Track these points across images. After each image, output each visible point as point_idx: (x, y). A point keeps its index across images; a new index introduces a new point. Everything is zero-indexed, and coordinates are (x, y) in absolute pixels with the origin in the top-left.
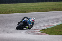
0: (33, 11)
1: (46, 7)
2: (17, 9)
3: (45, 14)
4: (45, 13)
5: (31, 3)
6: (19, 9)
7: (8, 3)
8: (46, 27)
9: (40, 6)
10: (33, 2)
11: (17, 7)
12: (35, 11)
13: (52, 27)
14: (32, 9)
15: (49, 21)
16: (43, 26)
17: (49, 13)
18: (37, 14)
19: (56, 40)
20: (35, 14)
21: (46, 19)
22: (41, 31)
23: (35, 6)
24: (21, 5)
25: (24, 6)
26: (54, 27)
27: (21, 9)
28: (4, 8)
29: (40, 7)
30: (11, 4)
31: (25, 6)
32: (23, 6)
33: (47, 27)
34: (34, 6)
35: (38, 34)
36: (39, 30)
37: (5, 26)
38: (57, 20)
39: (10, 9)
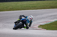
0: (32, 9)
1: (44, 5)
3: (43, 11)
6: (19, 7)
11: (17, 5)
12: (34, 9)
13: (49, 23)
15: (47, 17)
16: (41, 22)
19: (53, 35)
20: (34, 11)
21: (44, 16)
22: (39, 27)
23: (34, 4)
24: (21, 3)
25: (24, 4)
26: (51, 23)
31: (25, 4)
32: (23, 4)
33: (45, 23)
36: (37, 26)
37: (6, 22)
38: (54, 17)
39: (11, 7)
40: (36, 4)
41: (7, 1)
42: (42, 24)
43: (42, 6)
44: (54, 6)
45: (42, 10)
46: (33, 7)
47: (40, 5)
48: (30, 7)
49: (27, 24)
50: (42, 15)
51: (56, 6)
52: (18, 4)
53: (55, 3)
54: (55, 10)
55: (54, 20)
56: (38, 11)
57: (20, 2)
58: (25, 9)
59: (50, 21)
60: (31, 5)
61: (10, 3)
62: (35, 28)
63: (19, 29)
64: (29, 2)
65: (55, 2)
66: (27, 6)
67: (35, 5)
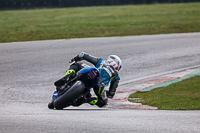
0: (107, 33)
1: (151, 20)
2: (56, 26)
3: (146, 43)
6: (62, 28)
8: (148, 85)
9: (131, 16)
11: (55, 21)
13: (168, 84)
14: (104, 25)
15: (158, 64)
16: (140, 82)
17: (158, 39)
18: (121, 42)
19: (181, 126)
20: (114, 43)
21: (149, 58)
22: (132, 98)
23: (114, 17)
24: (70, 13)
25: (79, 15)
26: (174, 85)
27: (67, 26)
29: (129, 20)
31: (81, 15)
32: (75, 15)
33: (154, 85)
34: (110, 17)
35: (124, 107)
36: (126, 95)
37: (17, 82)
38: (185, 63)
39: (33, 28)
40: (120, 17)
41: (18, 6)
42: (140, 87)
43: (143, 23)
44: (184, 23)
45: (142, 37)
46: (109, 25)
47: (134, 21)
48: (102, 27)
49: (102, 88)
50: (143, 57)
51: (190, 22)
52: (58, 18)
53: (188, 13)
54: (188, 37)
55: (182, 75)
56: (130, 41)
57: (64, 9)
58: (82, 36)
59: (172, 76)
60: (103, 22)
61: (30, 12)
62: (118, 103)
63: (71, 107)
64: (95, 9)
65: (189, 10)
66: (89, 24)
67: (118, 21)
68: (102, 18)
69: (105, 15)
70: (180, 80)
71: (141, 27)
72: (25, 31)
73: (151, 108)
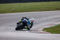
0: (36, 10)
1: (49, 6)
2: (21, 8)
4: (48, 13)
5: (34, 3)
6: (23, 9)
7: (12, 3)
8: (48, 26)
9: (43, 5)
10: (36, 2)
12: (38, 10)
13: (54, 26)
14: (35, 8)
15: (51, 20)
16: (46, 25)
17: (51, 12)
18: (40, 13)
19: (58, 39)
20: (38, 13)
21: (49, 18)
22: (43, 30)
24: (25, 4)
26: (56, 26)
27: (24, 8)
28: (8, 7)
29: (43, 7)
30: (15, 4)
31: (29, 5)
32: (26, 5)
33: (50, 26)
34: (37, 6)
35: (41, 33)
39: (14, 9)
40: (40, 5)
41: (9, 2)
42: (46, 27)
50: (47, 18)
58: (29, 11)
68: (35, 6)
69: (36, 5)
70: (58, 25)
71: (46, 9)
72: (11, 10)
73: (49, 33)
